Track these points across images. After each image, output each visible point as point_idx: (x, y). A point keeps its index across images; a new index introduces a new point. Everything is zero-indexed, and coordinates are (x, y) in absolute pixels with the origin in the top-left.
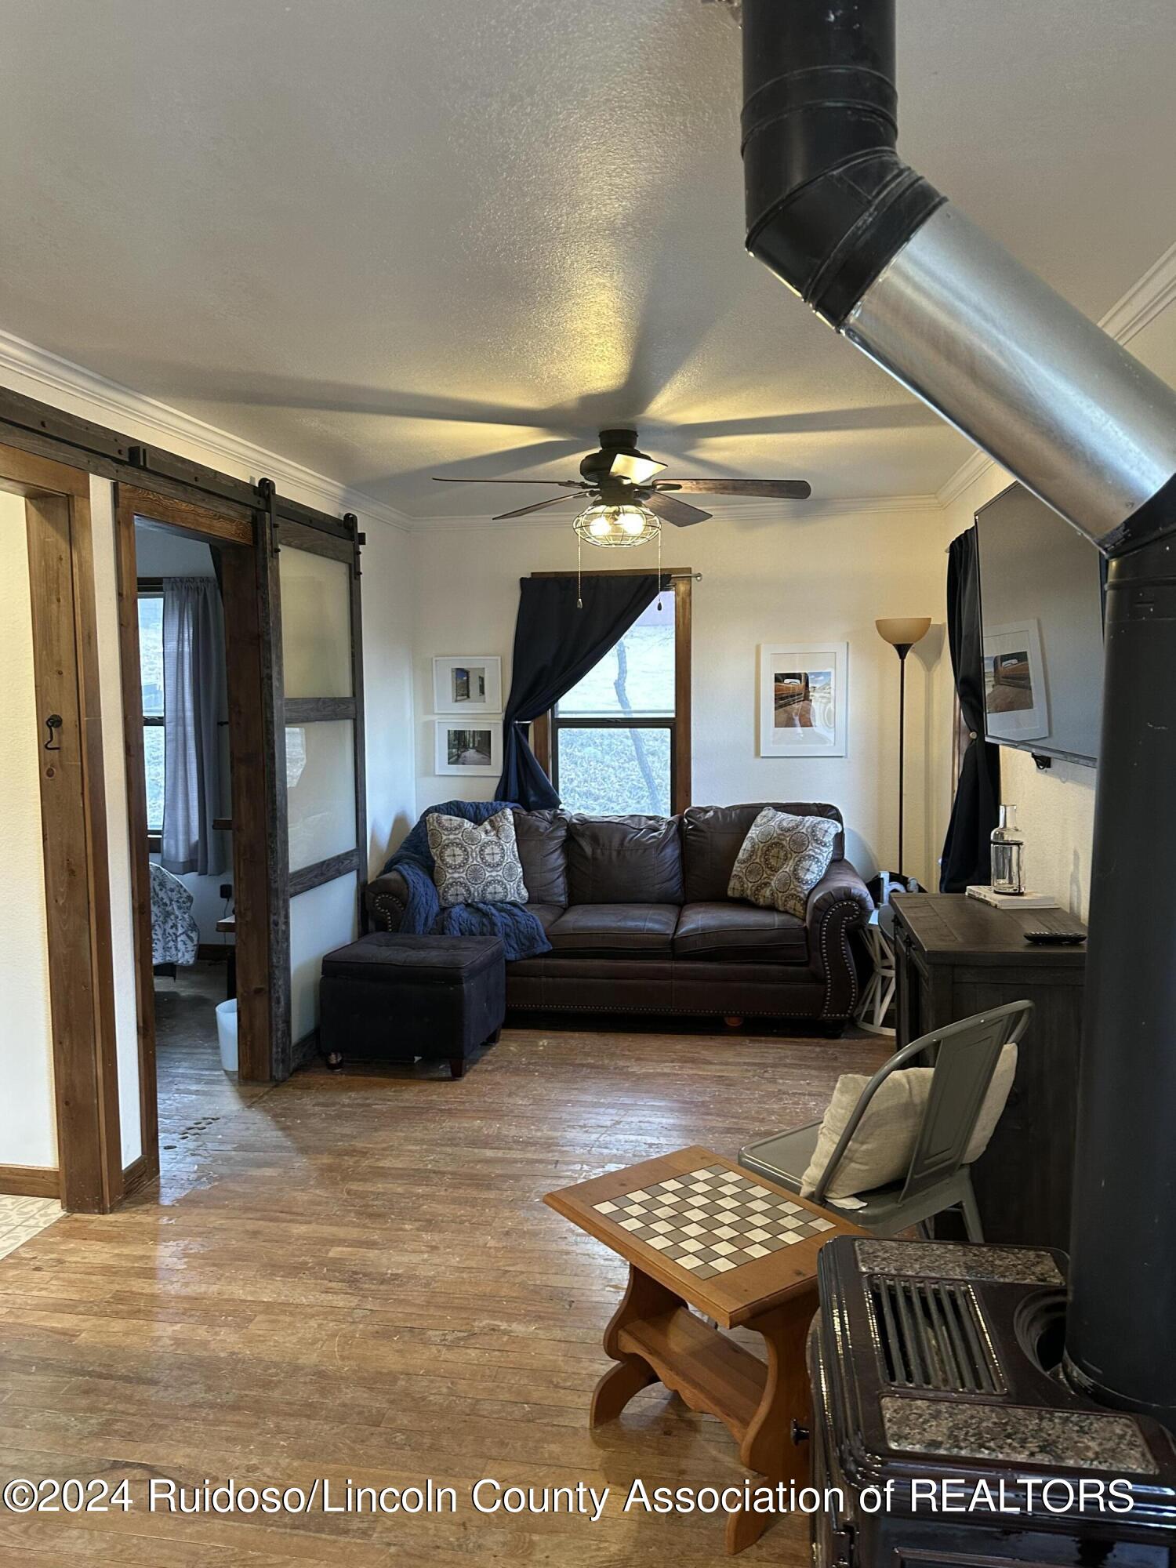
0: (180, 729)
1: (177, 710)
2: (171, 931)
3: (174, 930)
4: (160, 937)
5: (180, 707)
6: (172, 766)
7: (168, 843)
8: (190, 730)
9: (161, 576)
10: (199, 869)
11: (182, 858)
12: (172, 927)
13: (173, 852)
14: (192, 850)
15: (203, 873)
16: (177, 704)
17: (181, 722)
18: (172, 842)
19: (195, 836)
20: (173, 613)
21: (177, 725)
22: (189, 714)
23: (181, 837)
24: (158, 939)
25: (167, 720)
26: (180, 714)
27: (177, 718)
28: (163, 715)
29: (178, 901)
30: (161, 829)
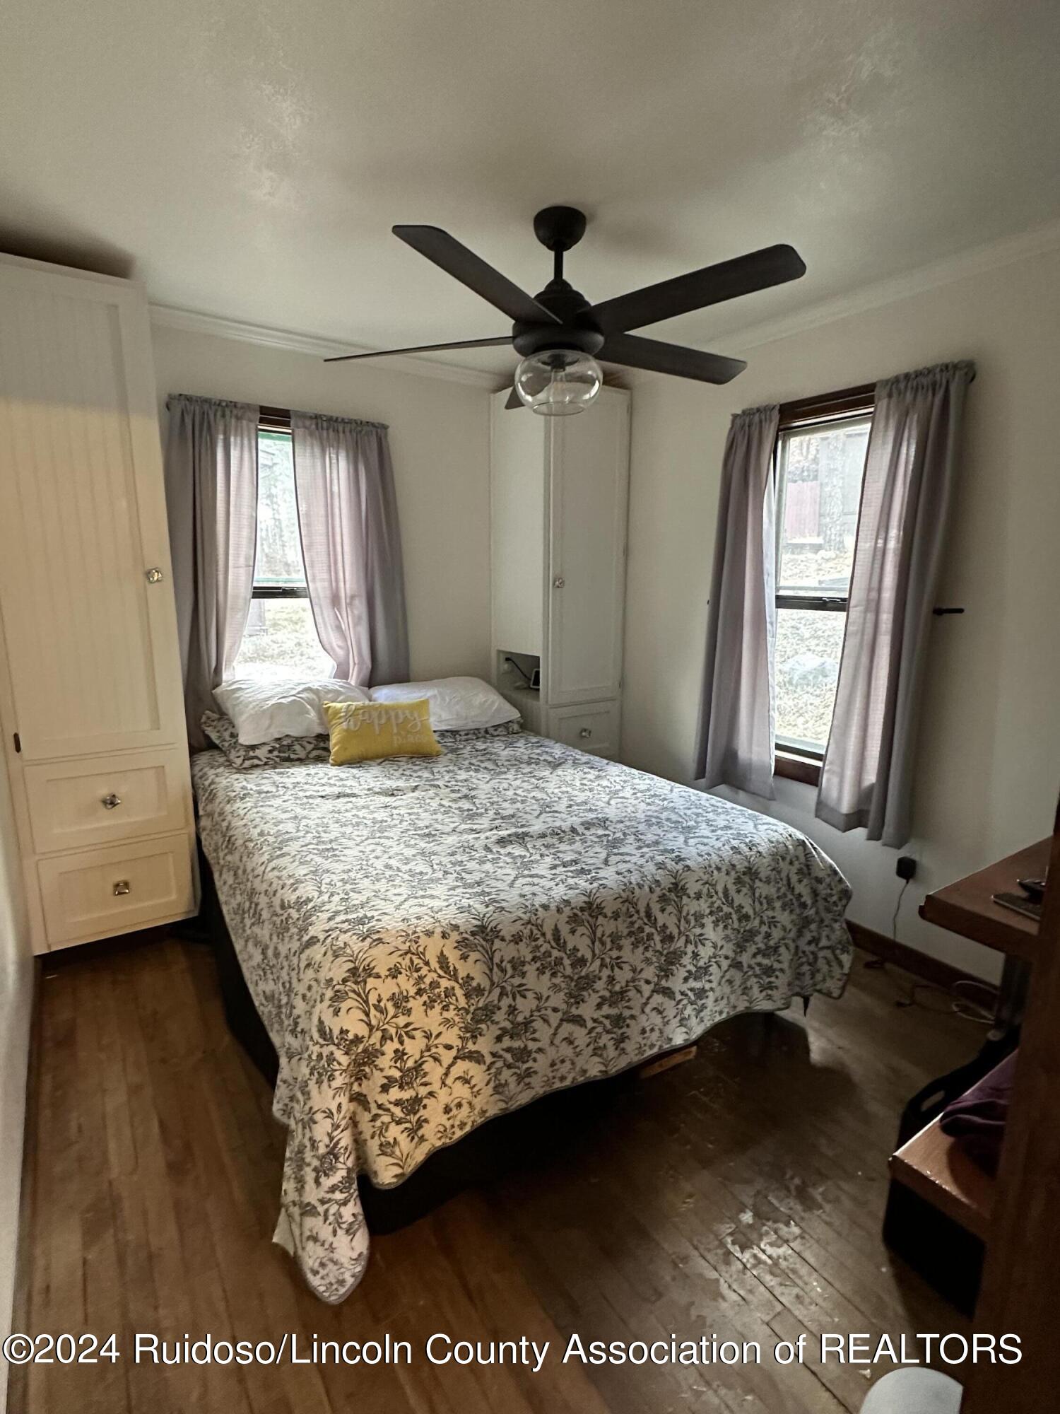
0: (871, 616)
1: (869, 590)
2: (807, 949)
3: (813, 948)
4: (785, 966)
5: (875, 584)
6: (851, 671)
7: (828, 780)
8: (887, 619)
9: (874, 381)
10: (870, 823)
11: (846, 806)
12: (810, 943)
13: (834, 794)
14: (864, 797)
15: (875, 836)
16: (871, 579)
17: (873, 605)
18: (835, 780)
19: (871, 777)
20: (885, 436)
21: (866, 611)
22: (888, 595)
23: (849, 773)
24: (782, 970)
25: (853, 602)
26: (874, 595)
27: (868, 601)
28: (846, 595)
29: (825, 900)
30: (823, 752)
